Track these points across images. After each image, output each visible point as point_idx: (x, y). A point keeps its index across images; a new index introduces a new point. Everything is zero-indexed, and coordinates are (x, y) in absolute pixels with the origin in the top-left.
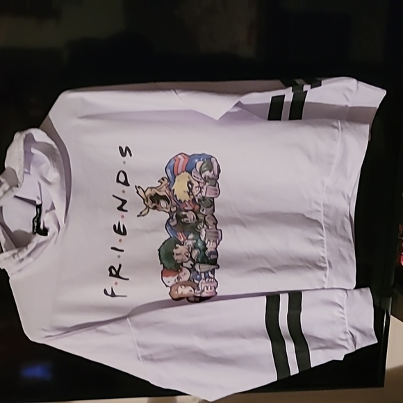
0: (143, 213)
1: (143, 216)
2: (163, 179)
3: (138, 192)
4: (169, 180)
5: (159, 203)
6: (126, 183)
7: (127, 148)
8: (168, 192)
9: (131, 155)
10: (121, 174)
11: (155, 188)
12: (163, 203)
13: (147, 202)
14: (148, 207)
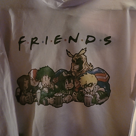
0: (69, 53)
1: (67, 54)
2: (92, 66)
3: (83, 49)
4: (92, 70)
5: (77, 64)
6: (87, 42)
7: (110, 42)
8: (85, 70)
9: (105, 44)
10: (93, 39)
11: (86, 61)
12: (77, 67)
13: (77, 56)
14: (73, 56)
